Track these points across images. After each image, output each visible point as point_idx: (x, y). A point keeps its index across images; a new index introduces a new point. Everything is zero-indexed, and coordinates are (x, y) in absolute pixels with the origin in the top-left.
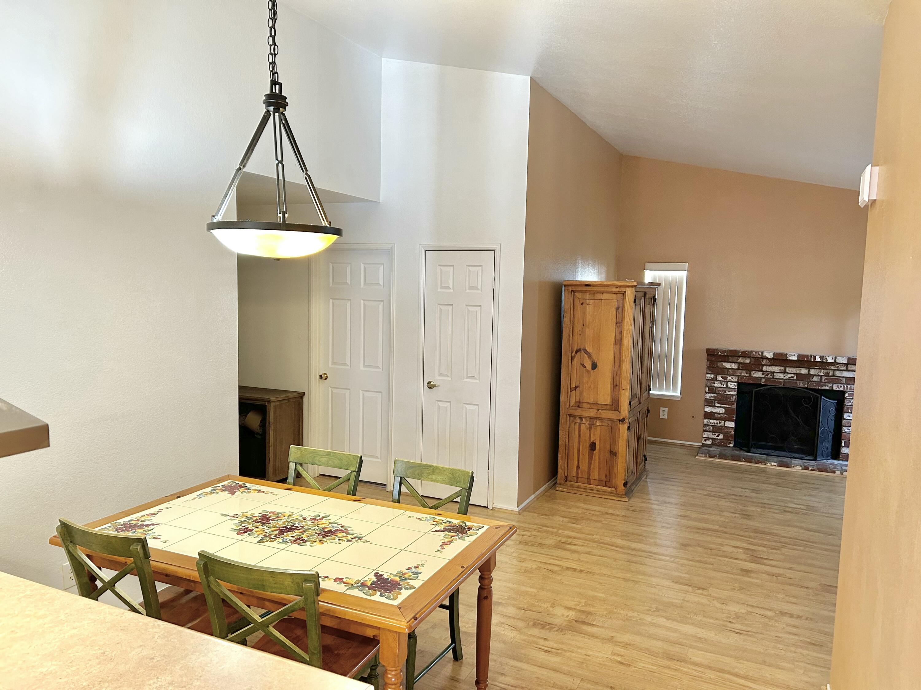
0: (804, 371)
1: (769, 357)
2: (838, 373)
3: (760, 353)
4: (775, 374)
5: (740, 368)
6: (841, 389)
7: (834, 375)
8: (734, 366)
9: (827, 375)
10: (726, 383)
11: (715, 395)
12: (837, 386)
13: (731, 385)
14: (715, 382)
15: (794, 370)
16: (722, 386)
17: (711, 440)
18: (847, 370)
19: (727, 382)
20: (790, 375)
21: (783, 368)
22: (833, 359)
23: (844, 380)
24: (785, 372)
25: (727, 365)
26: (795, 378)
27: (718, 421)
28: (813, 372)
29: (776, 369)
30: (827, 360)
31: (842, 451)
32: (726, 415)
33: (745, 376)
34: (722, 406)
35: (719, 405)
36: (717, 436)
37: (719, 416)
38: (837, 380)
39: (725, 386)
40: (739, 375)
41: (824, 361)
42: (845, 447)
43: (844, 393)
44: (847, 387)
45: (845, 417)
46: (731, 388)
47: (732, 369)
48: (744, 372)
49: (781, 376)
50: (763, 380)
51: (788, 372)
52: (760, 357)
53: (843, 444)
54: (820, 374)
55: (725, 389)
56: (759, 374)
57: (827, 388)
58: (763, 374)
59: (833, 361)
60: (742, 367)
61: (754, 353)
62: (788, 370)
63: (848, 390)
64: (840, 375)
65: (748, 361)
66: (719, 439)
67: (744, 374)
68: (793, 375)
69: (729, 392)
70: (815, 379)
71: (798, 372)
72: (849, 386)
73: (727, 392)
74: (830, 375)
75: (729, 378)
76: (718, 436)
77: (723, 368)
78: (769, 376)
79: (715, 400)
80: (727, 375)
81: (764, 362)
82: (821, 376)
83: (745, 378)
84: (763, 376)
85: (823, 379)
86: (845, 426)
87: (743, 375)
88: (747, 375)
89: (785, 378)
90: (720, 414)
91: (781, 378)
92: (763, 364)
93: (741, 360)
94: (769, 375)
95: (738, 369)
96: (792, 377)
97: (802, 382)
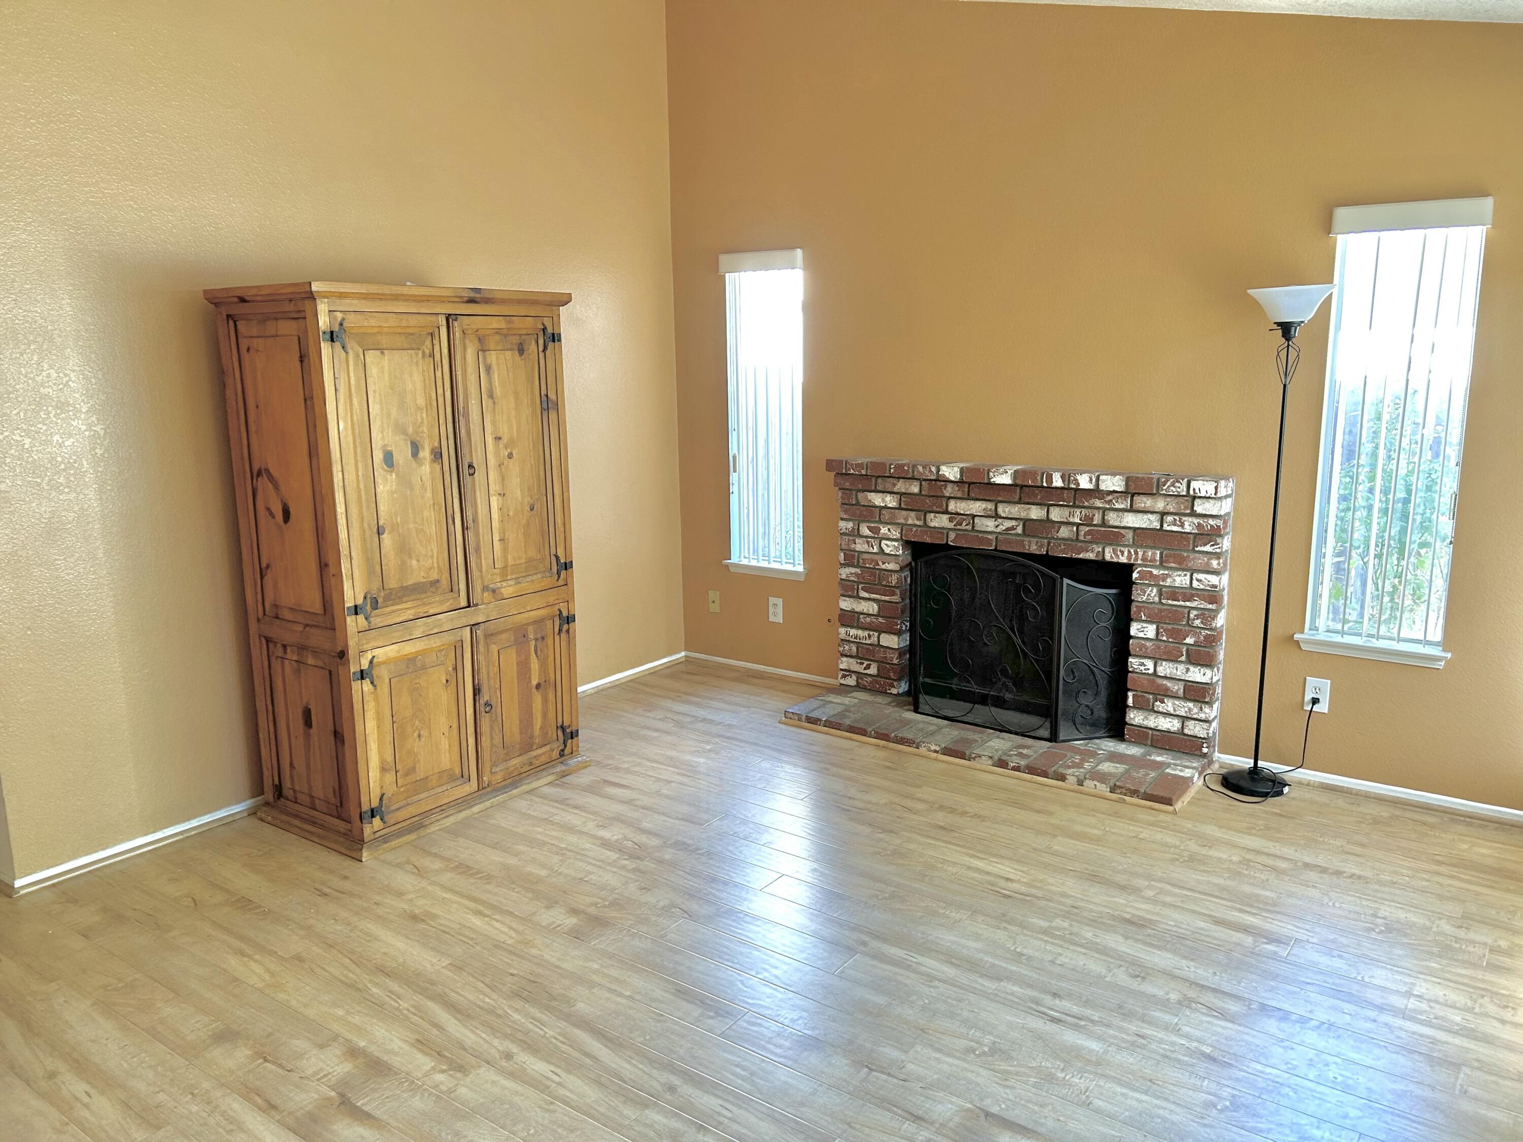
0: (1036, 513)
1: (952, 478)
2: (1112, 519)
3: (934, 469)
4: (977, 520)
5: (903, 506)
6: (1123, 560)
7: (1104, 524)
8: (891, 501)
9: (1087, 521)
10: (877, 542)
11: (858, 571)
12: (1114, 551)
13: (889, 547)
14: (857, 541)
15: (1015, 510)
16: (871, 550)
17: (854, 677)
18: (1132, 510)
19: (881, 539)
20: (1009, 524)
21: (990, 506)
22: (1091, 480)
23: (1130, 535)
24: (997, 516)
25: (877, 500)
26: (1019, 530)
27: (866, 633)
28: (1056, 514)
29: (976, 507)
30: (1078, 484)
31: (1127, 719)
32: (881, 620)
33: (915, 525)
34: (873, 596)
35: (866, 595)
36: (865, 669)
37: (868, 619)
38: (1114, 536)
39: (876, 550)
40: (903, 521)
41: (1073, 486)
42: (1134, 707)
43: (1128, 568)
44: (1136, 553)
45: (1133, 632)
46: (888, 554)
47: (886, 507)
48: (913, 514)
49: (989, 525)
50: (952, 535)
51: (1003, 515)
52: (933, 477)
53: (1130, 701)
54: (1071, 520)
55: (875, 557)
56: (939, 521)
57: (1091, 556)
58: (951, 520)
59: (1091, 486)
60: (907, 503)
61: (920, 468)
62: (1003, 510)
63: (1139, 562)
64: (1116, 524)
65: (915, 489)
66: (870, 675)
67: (912, 519)
68: (1014, 523)
69: (884, 563)
70: (1064, 532)
71: (1023, 515)
72: (1140, 554)
73: (880, 563)
74: (1095, 522)
75: (884, 530)
76: (868, 667)
77: (872, 506)
78: (963, 527)
79: (858, 583)
80: (880, 522)
81: (949, 491)
82: (1078, 525)
83: (914, 529)
84: (951, 525)
85: (1082, 533)
86: (1136, 656)
87: (910, 522)
88: (918, 523)
89: (998, 530)
90: (869, 615)
91: (989, 529)
92: (947, 494)
93: (901, 486)
94: (964, 524)
95: (900, 508)
96: (1013, 528)
97: (1034, 540)
